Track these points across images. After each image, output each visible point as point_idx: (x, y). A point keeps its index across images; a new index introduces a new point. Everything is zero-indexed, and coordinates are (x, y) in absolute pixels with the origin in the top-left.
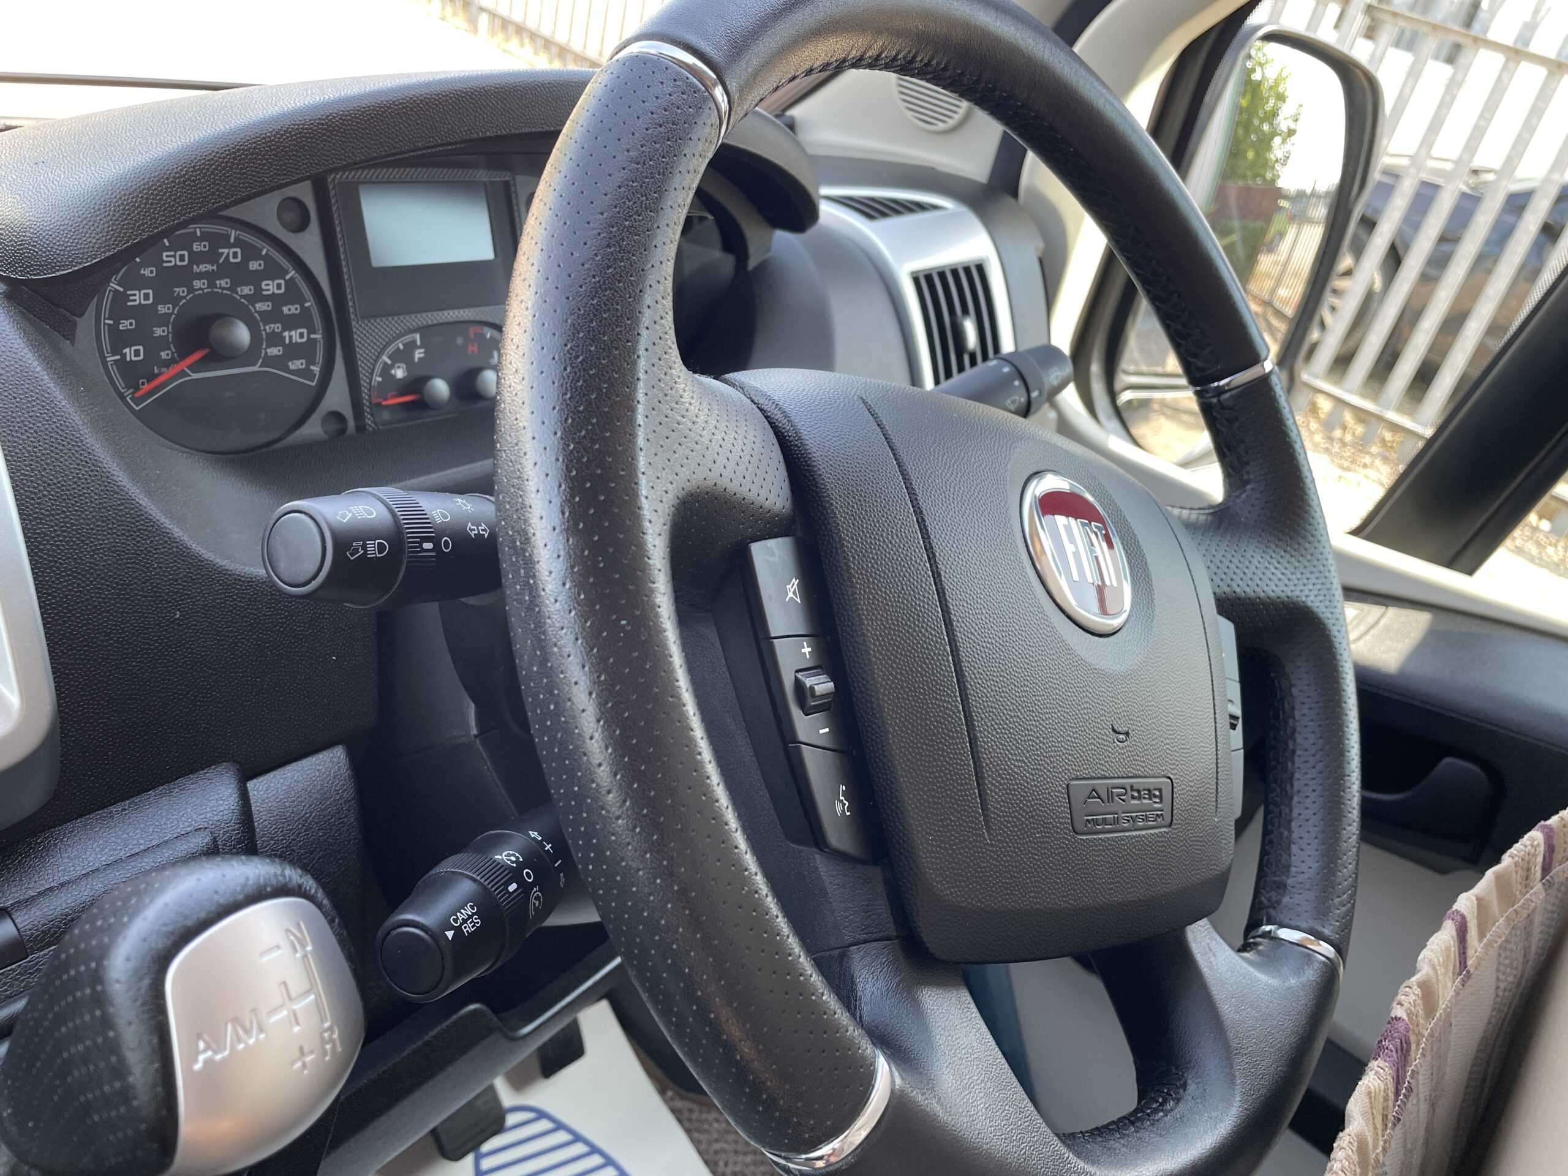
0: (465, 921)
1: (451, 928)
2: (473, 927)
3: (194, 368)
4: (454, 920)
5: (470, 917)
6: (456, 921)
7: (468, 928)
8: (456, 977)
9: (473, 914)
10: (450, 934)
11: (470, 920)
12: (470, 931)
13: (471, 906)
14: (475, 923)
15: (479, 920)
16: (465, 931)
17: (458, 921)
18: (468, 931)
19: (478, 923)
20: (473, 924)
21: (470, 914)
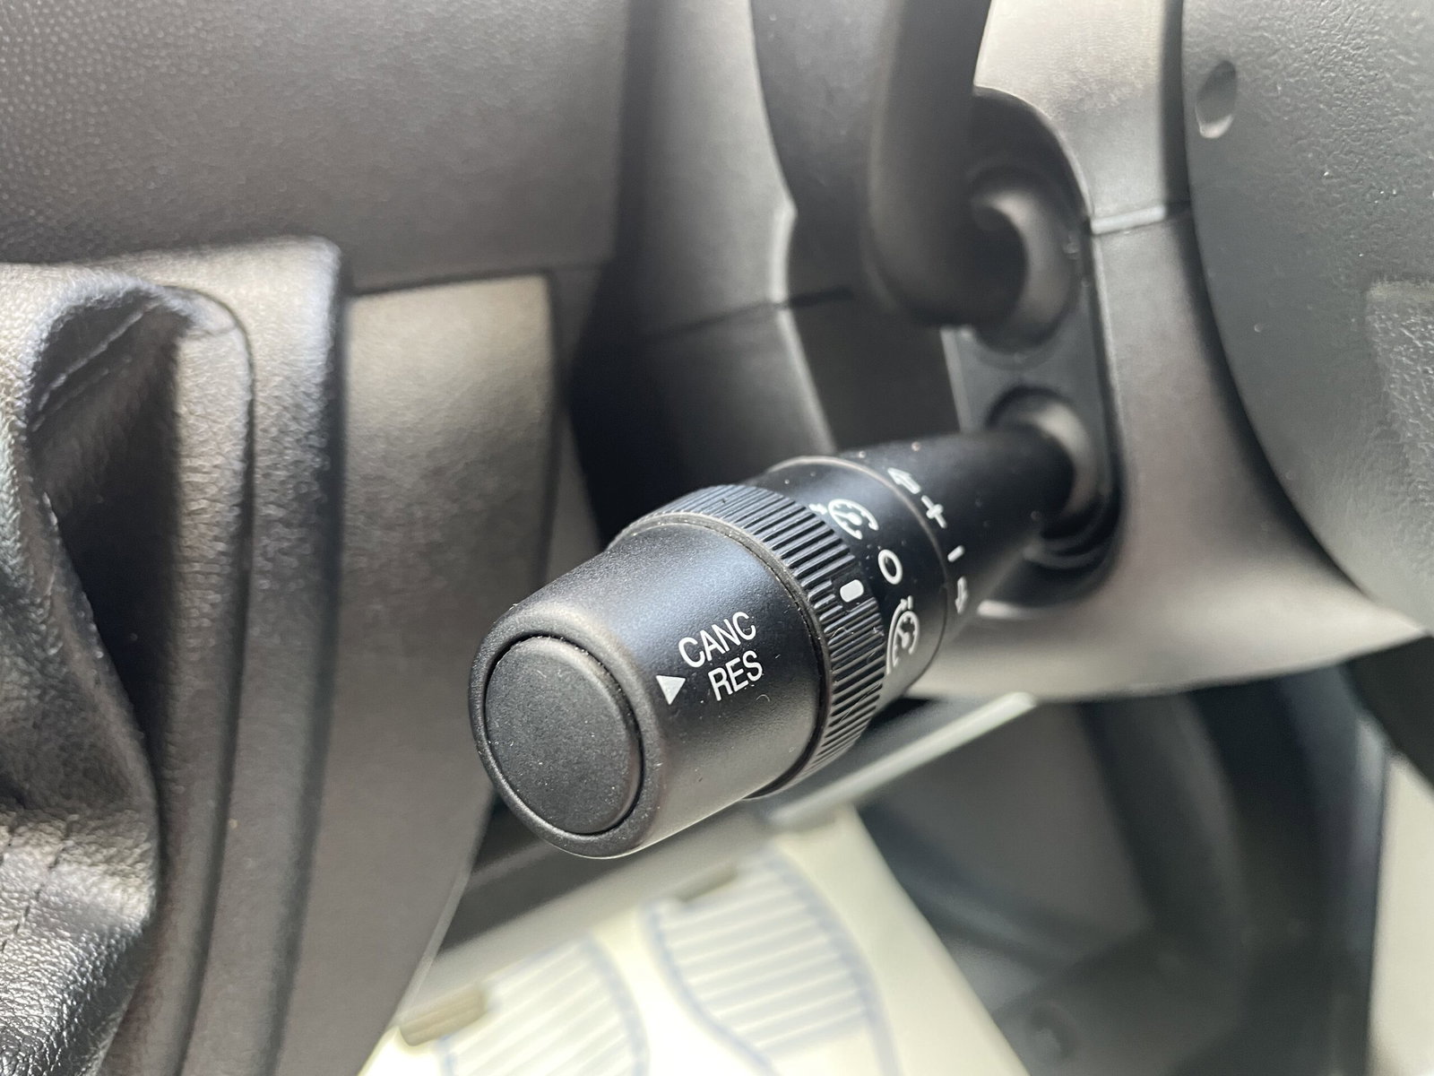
0: (719, 659)
1: (677, 669)
2: (739, 679)
4: (689, 649)
5: (736, 651)
6: (694, 652)
7: (724, 681)
9: (746, 644)
10: (672, 687)
11: (738, 660)
12: (730, 692)
13: (740, 620)
14: (747, 670)
15: (757, 665)
16: (716, 686)
17: (702, 653)
18: (723, 689)
19: (755, 672)
20: (741, 671)
21: (738, 642)
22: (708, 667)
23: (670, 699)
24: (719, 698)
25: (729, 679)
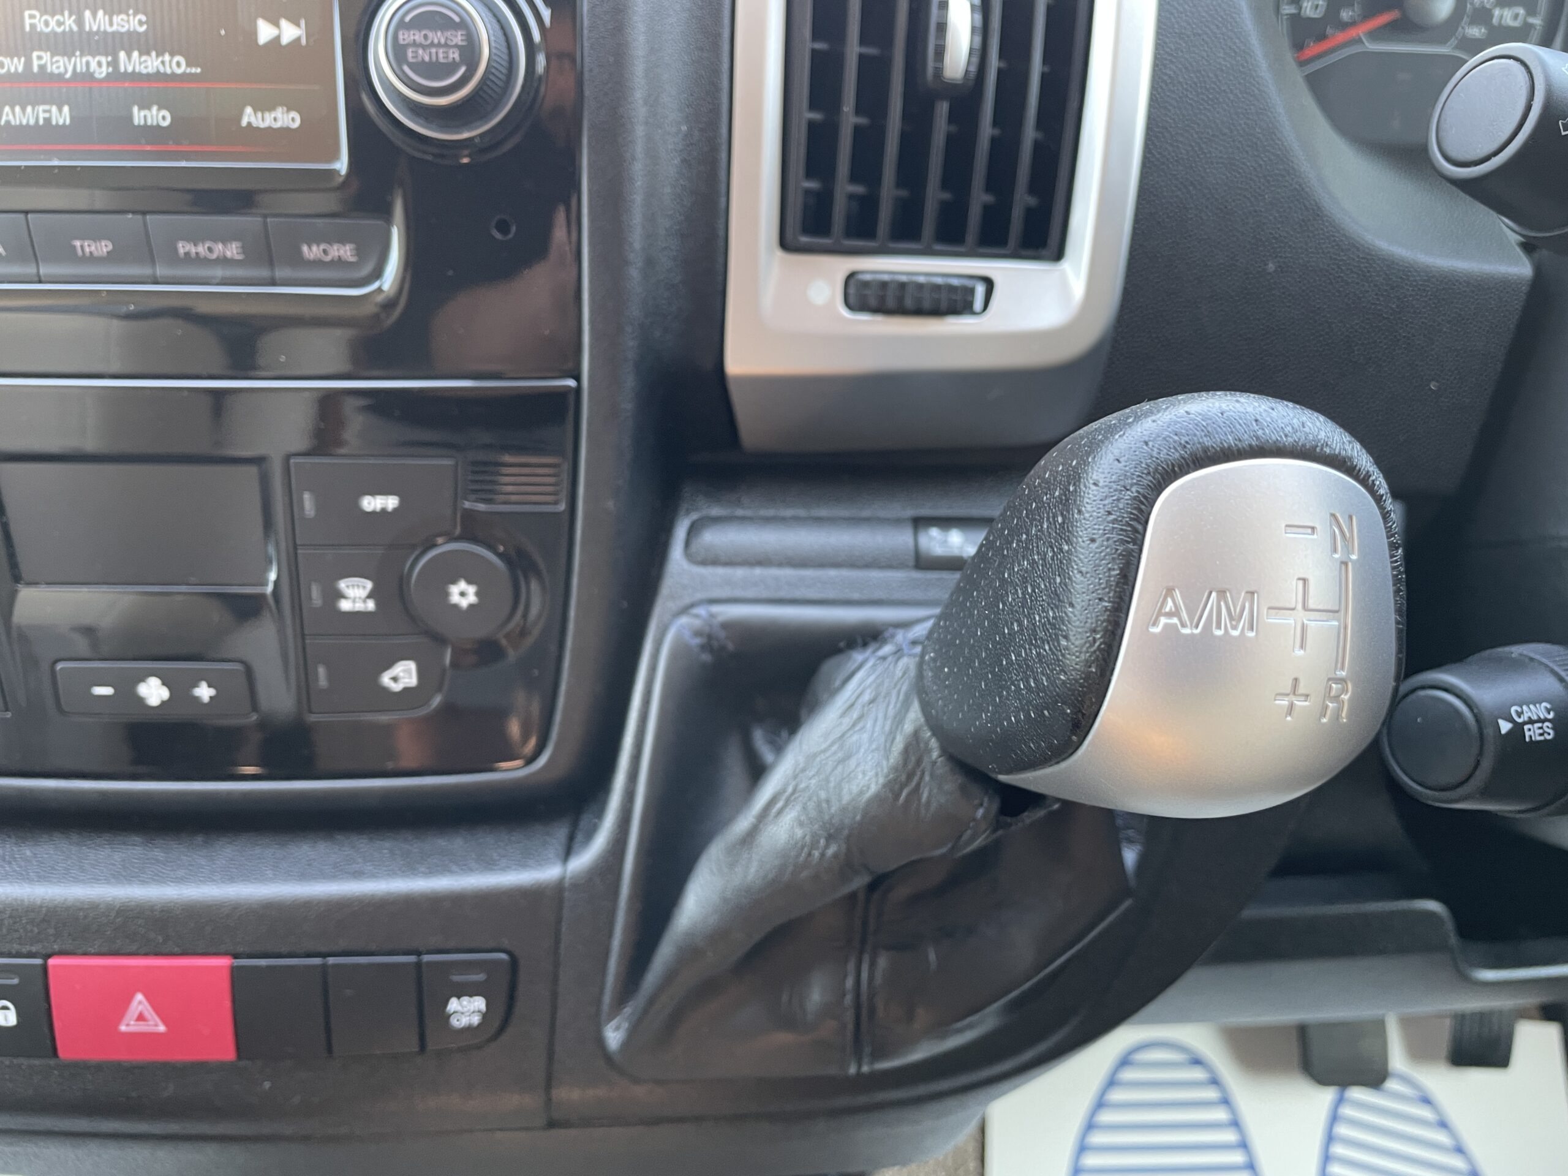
0: (1531, 722)
1: (1510, 719)
2: (1541, 735)
3: (1374, 35)
4: (1517, 712)
5: (1540, 720)
6: (1519, 714)
7: (1532, 733)
8: (1486, 793)
9: (1546, 720)
10: (1505, 727)
11: (1540, 725)
12: (1533, 739)
13: (1546, 708)
14: (1545, 732)
15: (1551, 732)
16: (1527, 734)
17: (1522, 716)
18: (1531, 737)
19: (1549, 734)
20: (1541, 731)
21: (1542, 717)
22: (1525, 723)
23: (1503, 731)
24: (1527, 739)
25: (1534, 732)
